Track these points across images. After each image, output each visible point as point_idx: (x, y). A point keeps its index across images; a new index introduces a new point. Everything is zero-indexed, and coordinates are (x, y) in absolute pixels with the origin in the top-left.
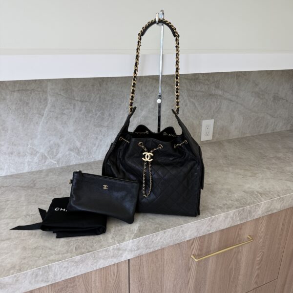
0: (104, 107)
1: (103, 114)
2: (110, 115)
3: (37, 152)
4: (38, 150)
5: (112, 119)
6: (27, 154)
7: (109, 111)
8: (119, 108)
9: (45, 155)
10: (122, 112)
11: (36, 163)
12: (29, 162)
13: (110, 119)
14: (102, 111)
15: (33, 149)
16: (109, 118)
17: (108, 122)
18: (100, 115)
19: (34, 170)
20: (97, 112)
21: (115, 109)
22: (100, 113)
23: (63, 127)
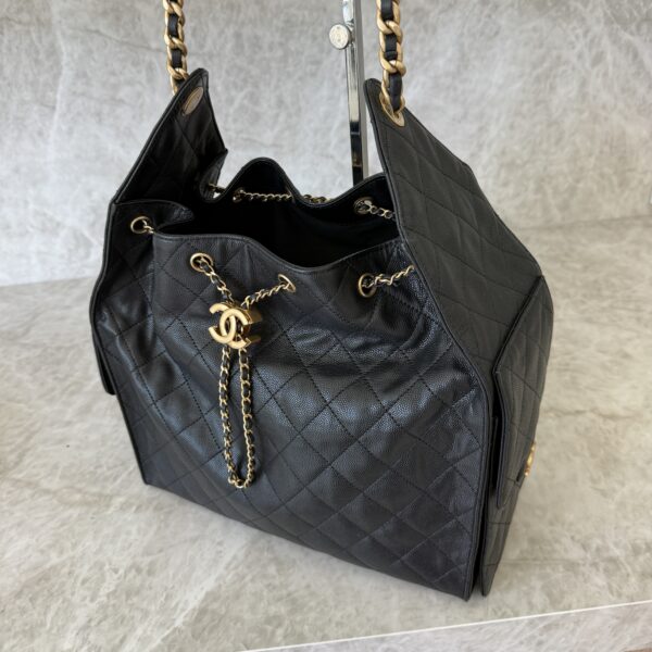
0: (255, 71)
1: (254, 99)
2: (280, 103)
3: (58, 224)
4: (58, 218)
5: (289, 116)
6: (31, 230)
7: (277, 87)
8: (313, 75)
9: (82, 235)
10: (325, 92)
11: (62, 256)
12: (39, 253)
13: (282, 118)
14: (249, 89)
15: (45, 215)
16: (277, 115)
17: (277, 129)
18: (246, 102)
19: (59, 275)
20: (233, 93)
21: (300, 79)
22: (242, 94)
23: (123, 146)
